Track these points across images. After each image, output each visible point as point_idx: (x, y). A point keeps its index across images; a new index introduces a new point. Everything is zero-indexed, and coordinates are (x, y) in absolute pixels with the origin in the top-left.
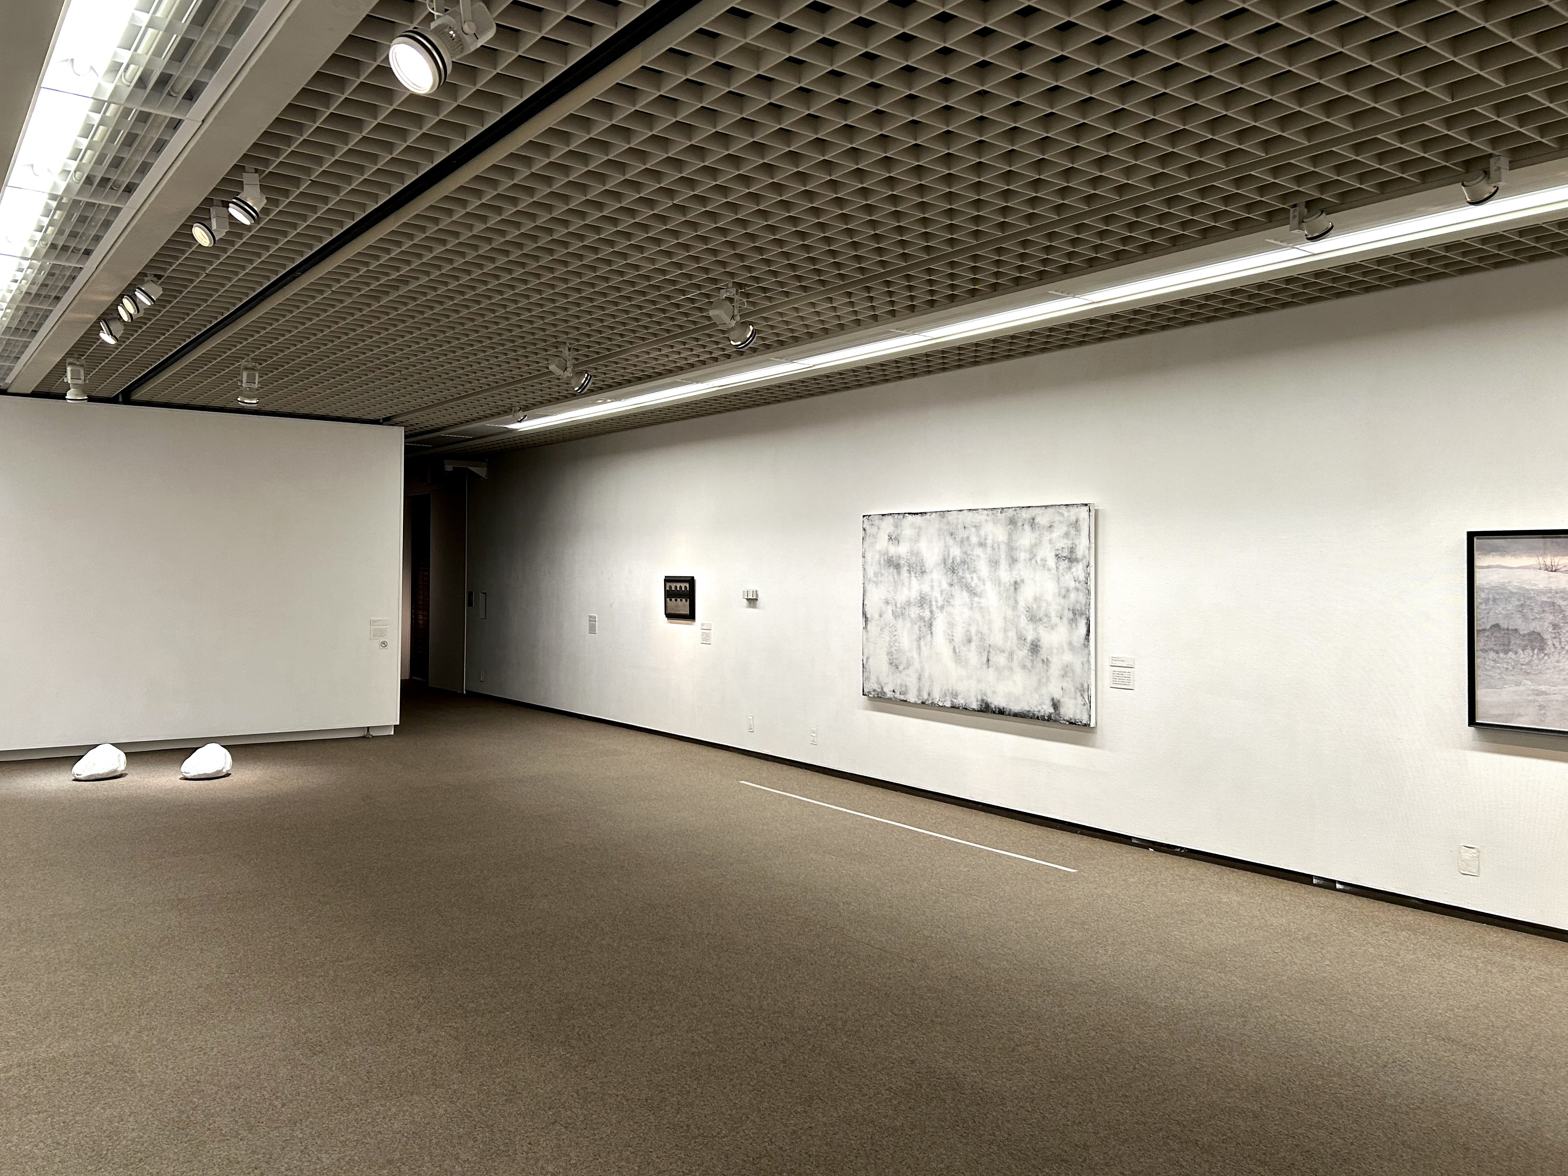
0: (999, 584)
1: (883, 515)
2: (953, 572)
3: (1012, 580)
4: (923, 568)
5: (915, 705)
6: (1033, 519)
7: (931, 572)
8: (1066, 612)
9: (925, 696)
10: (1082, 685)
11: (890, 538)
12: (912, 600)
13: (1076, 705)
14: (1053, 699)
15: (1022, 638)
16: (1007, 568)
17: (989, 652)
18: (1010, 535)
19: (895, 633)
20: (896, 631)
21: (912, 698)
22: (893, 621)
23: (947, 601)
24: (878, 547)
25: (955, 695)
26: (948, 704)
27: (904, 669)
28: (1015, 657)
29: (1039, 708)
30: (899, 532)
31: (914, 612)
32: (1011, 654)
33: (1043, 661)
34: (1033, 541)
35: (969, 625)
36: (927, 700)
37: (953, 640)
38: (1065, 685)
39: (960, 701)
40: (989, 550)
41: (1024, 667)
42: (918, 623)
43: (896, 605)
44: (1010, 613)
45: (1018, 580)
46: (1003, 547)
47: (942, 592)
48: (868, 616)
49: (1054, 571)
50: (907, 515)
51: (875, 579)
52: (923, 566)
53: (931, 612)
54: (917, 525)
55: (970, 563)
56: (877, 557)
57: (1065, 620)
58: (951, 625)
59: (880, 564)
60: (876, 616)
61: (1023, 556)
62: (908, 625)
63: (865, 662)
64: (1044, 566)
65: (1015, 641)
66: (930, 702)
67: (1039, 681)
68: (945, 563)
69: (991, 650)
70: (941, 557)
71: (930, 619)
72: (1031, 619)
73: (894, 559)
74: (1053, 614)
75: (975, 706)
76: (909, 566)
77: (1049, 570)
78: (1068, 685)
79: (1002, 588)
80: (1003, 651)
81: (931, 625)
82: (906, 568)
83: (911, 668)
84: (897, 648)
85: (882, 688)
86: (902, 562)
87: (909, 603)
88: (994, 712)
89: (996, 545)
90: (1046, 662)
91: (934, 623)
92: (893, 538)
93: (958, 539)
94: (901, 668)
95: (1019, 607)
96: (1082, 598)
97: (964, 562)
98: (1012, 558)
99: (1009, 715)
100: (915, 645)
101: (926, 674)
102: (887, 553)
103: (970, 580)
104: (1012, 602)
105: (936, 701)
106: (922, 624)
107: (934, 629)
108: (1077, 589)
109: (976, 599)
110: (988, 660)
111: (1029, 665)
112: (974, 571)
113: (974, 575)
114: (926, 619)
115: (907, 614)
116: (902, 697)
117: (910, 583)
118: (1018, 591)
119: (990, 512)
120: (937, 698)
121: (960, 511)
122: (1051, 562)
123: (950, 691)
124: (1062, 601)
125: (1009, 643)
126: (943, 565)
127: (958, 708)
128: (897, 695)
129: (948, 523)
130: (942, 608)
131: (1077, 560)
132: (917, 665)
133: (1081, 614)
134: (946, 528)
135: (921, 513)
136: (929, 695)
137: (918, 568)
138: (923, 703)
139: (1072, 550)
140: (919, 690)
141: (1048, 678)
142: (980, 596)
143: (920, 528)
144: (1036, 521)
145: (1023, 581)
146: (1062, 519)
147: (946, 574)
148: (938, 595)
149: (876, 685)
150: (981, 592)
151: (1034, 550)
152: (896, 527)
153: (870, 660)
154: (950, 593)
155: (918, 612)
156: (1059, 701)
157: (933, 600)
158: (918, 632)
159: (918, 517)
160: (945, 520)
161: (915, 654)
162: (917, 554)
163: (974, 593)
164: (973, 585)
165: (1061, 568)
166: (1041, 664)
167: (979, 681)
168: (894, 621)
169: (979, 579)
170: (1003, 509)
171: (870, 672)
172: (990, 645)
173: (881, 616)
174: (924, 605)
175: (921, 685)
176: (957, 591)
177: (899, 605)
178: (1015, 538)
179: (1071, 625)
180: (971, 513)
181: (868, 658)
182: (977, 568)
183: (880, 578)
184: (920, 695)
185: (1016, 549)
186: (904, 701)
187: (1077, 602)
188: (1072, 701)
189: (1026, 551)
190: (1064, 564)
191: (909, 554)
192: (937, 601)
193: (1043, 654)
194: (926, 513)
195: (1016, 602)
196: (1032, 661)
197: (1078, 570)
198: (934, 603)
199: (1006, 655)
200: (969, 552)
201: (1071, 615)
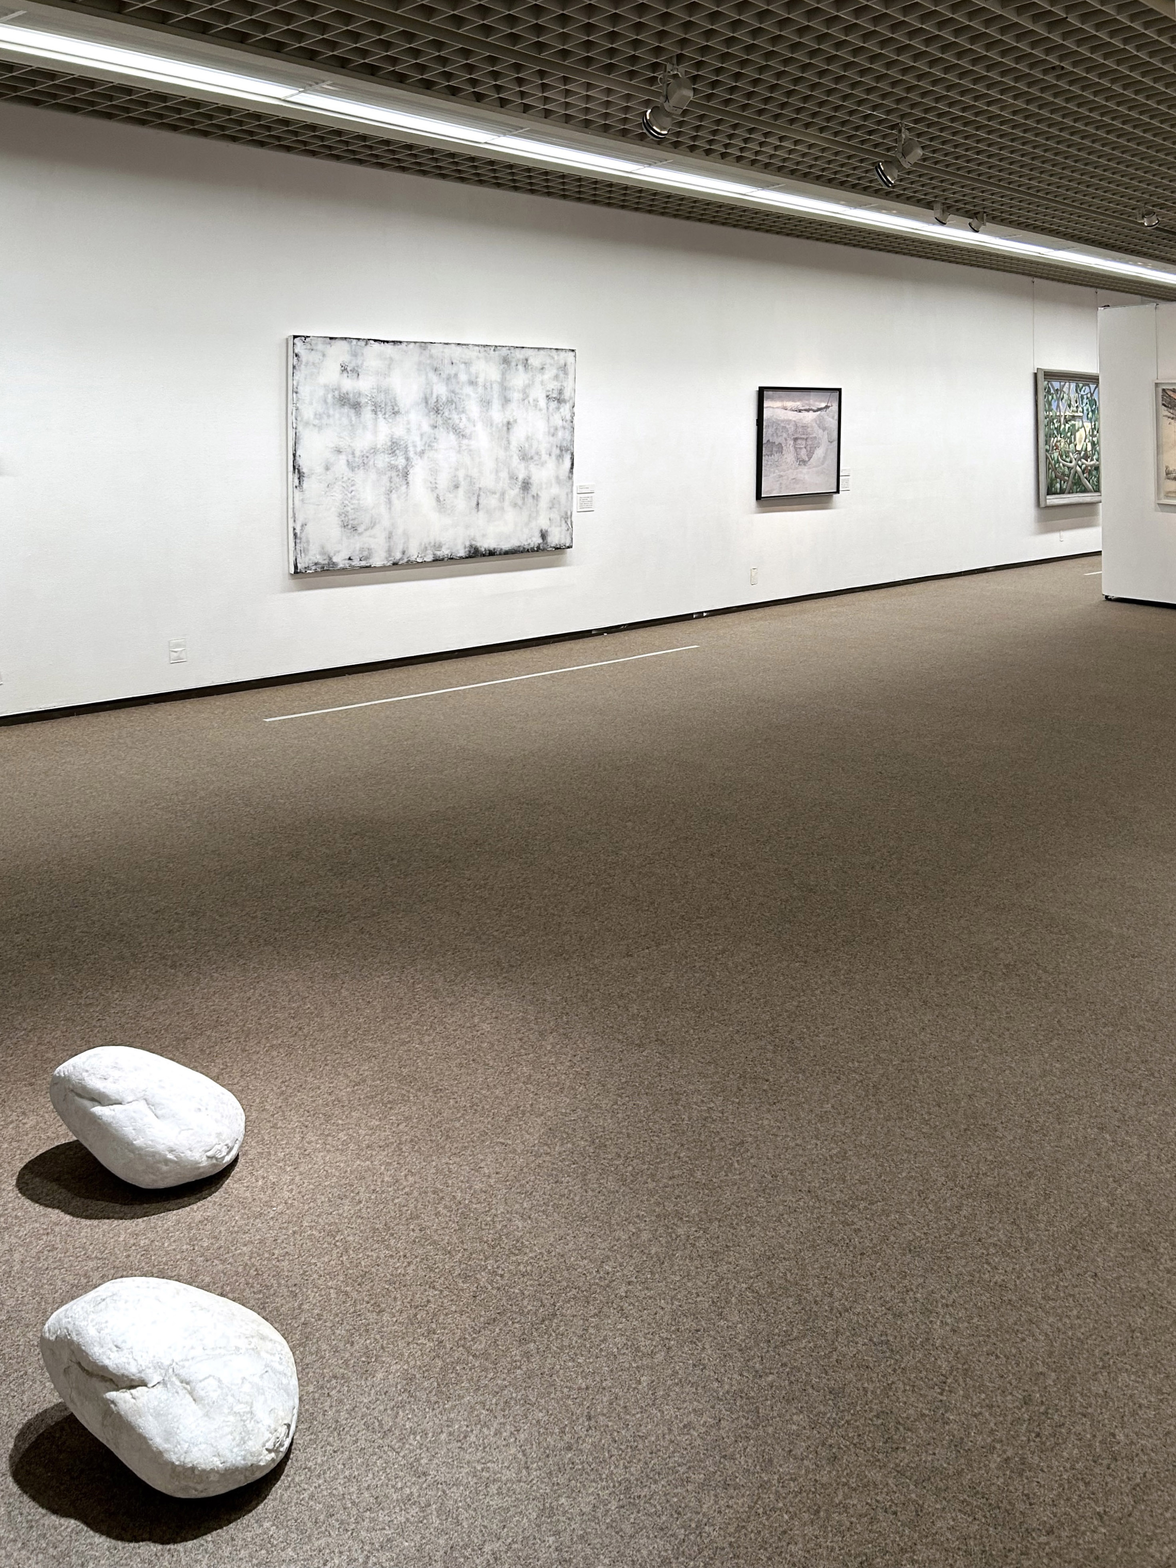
0: (491, 425)
1: (331, 338)
2: (437, 412)
3: (505, 421)
4: (396, 409)
5: (383, 568)
6: (527, 360)
7: (407, 412)
8: (554, 448)
9: (398, 556)
10: (566, 513)
11: (344, 369)
12: (379, 446)
13: (560, 533)
14: (541, 531)
15: (513, 477)
16: (500, 407)
17: (479, 496)
18: (503, 374)
19: (353, 488)
20: (353, 485)
21: (377, 561)
22: (348, 473)
23: (429, 446)
24: (323, 379)
25: (439, 547)
26: (429, 558)
27: (366, 530)
28: (507, 497)
29: (529, 541)
30: (360, 363)
31: (382, 460)
32: (503, 494)
33: (533, 496)
34: (527, 382)
35: (457, 470)
36: (401, 559)
37: (436, 488)
38: (552, 516)
39: (444, 552)
40: (480, 390)
41: (515, 505)
42: (389, 474)
43: (353, 454)
44: (502, 454)
45: (511, 420)
46: (496, 387)
47: (422, 435)
48: (304, 470)
49: (544, 411)
50: (372, 342)
51: (316, 422)
52: (396, 405)
53: (407, 459)
54: (388, 356)
55: (458, 404)
56: (321, 392)
57: (554, 457)
58: (434, 472)
59: (325, 402)
60: (319, 469)
61: (516, 396)
62: (373, 476)
63: (298, 531)
64: (536, 406)
65: (507, 481)
66: (406, 560)
67: (530, 516)
68: (427, 403)
69: (481, 493)
70: (422, 395)
71: (406, 467)
72: (523, 459)
73: (351, 396)
74: (543, 452)
75: (462, 553)
76: (375, 405)
77: (540, 410)
78: (555, 516)
79: (494, 429)
80: (494, 493)
81: (406, 475)
82: (369, 408)
83: (377, 526)
84: (356, 506)
85: (330, 559)
86: (363, 400)
87: (374, 451)
88: (484, 555)
89: (488, 384)
90: (536, 498)
91: (411, 471)
92: (349, 369)
93: (444, 376)
94: (360, 529)
95: (511, 447)
96: (568, 436)
97: (450, 402)
98: (505, 397)
99: (500, 554)
100: (383, 499)
101: (400, 531)
102: (338, 388)
103: (457, 421)
104: (504, 442)
105: (413, 558)
106: (394, 474)
107: (410, 477)
108: (564, 428)
109: (465, 441)
110: (478, 504)
111: (520, 502)
112: (463, 412)
113: (463, 416)
114: (400, 467)
115: (371, 463)
116: (363, 563)
117: (375, 425)
118: (511, 431)
119: (482, 349)
120: (414, 554)
121: (447, 344)
122: (543, 403)
123: (433, 544)
124: (551, 439)
125: (501, 484)
126: (424, 404)
127: (443, 560)
128: (356, 563)
129: (431, 356)
130: (423, 452)
131: (565, 401)
132: (386, 522)
133: (567, 450)
134: (428, 362)
135: (393, 342)
136: (404, 553)
137: (389, 408)
138: (395, 564)
139: (561, 392)
140: (389, 551)
141: (537, 512)
142: (470, 439)
143: (391, 359)
144: (529, 362)
145: (515, 421)
146: (552, 362)
147: (428, 415)
148: (417, 439)
149: (318, 557)
150: (471, 434)
151: (527, 391)
152: (355, 355)
153: (308, 528)
154: (433, 436)
155: (387, 460)
156: (547, 531)
157: (410, 445)
158: (388, 484)
159: (389, 346)
160: (427, 353)
161: (383, 509)
162: (387, 391)
163: (463, 436)
164: (462, 426)
165: (551, 409)
166: (531, 500)
167: (467, 527)
168: (351, 475)
169: (469, 419)
170: (496, 346)
171: (308, 542)
172: (480, 489)
173: (327, 469)
174: (397, 452)
175: (392, 544)
176: (441, 433)
177: (358, 453)
178: (508, 377)
179: (558, 460)
180: (459, 348)
181: (303, 526)
182: (467, 408)
183: (325, 420)
184: (390, 556)
185: (510, 389)
186: (367, 567)
187: (564, 439)
188: (558, 529)
189: (519, 391)
190: (553, 405)
191: (375, 390)
192: (415, 446)
193: (534, 490)
194: (401, 342)
195: (509, 442)
196: (524, 498)
197: (565, 409)
198: (411, 449)
199: (497, 496)
200: (457, 391)
201: (558, 451)
